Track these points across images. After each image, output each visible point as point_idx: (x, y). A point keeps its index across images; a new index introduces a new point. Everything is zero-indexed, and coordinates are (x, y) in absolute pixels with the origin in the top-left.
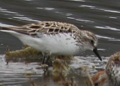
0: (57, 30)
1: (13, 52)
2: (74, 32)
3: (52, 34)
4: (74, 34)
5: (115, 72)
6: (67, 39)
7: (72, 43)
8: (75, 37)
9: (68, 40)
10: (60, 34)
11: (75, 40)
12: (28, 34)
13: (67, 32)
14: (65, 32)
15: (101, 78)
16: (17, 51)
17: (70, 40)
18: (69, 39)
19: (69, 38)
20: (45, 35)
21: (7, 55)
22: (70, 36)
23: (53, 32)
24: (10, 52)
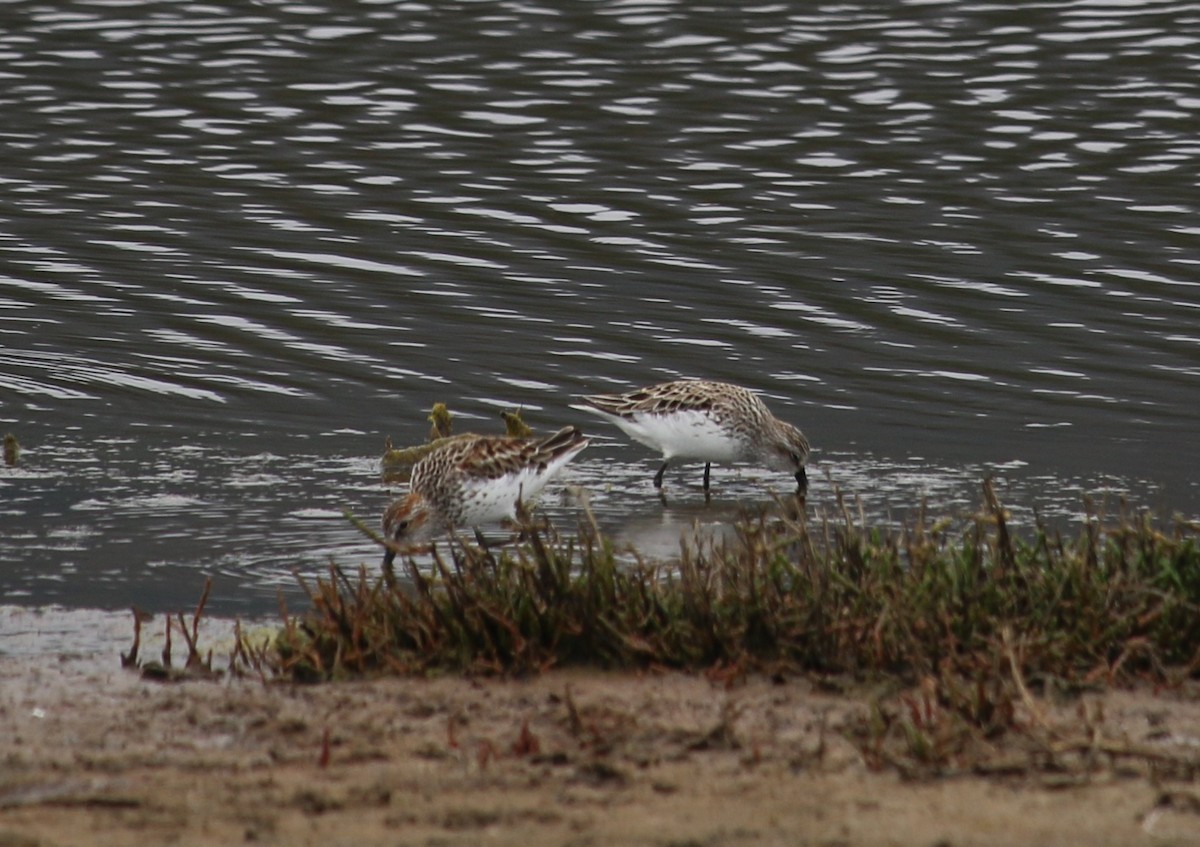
0: (674, 404)
1: (401, 451)
2: (717, 407)
3: (662, 413)
4: (717, 411)
5: (465, 496)
6: (695, 425)
7: (710, 433)
8: (718, 419)
9: (699, 426)
10: (680, 413)
11: (720, 427)
12: (618, 415)
13: (697, 408)
14: (692, 407)
15: (416, 510)
16: (411, 449)
17: (704, 427)
18: (701, 424)
19: (702, 421)
20: (648, 416)
21: (386, 457)
22: (705, 417)
23: (666, 408)
24: (395, 451)
